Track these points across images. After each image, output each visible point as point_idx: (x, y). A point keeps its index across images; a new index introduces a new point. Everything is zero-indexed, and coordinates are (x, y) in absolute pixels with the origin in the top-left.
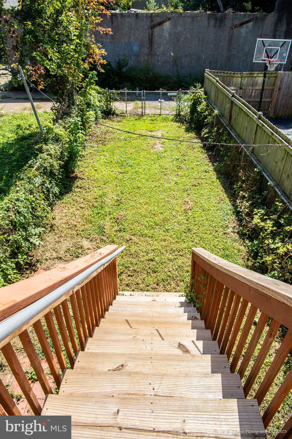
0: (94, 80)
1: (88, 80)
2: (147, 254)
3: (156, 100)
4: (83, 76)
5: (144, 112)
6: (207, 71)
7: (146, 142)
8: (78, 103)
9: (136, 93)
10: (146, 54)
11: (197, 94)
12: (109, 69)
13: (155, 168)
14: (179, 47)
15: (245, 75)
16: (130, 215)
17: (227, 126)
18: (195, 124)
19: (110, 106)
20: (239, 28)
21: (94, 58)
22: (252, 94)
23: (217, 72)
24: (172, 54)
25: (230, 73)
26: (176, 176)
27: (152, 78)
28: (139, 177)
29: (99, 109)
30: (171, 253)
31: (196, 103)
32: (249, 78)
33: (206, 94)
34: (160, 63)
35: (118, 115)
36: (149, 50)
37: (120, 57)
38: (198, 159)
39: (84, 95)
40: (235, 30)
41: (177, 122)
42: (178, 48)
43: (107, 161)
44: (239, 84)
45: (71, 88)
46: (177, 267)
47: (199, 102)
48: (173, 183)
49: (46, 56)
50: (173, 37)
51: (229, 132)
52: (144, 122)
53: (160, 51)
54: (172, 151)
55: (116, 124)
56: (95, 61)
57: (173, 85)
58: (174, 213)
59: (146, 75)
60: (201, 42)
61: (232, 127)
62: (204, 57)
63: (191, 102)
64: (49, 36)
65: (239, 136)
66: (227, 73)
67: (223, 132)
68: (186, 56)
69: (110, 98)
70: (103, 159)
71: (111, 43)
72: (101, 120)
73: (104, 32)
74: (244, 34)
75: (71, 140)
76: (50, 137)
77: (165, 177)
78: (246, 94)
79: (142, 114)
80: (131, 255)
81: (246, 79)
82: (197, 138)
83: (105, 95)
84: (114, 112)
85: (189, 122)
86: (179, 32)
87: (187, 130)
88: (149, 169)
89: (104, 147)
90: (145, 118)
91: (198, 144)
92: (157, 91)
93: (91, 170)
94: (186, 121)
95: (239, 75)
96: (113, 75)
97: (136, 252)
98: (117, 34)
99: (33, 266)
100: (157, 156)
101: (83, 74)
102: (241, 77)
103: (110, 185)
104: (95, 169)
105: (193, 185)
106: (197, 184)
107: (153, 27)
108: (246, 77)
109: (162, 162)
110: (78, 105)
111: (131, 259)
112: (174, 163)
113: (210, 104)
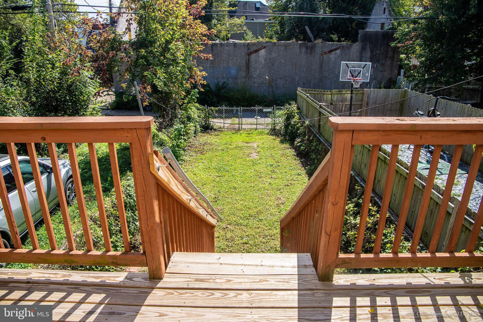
0: (196, 97)
1: (190, 97)
2: (242, 238)
3: (253, 117)
4: (185, 94)
5: (240, 127)
6: (299, 89)
7: (242, 152)
8: (179, 117)
9: (233, 110)
10: (244, 77)
11: (290, 110)
12: (208, 90)
13: (250, 172)
14: (274, 70)
15: (334, 93)
16: (226, 209)
17: (317, 134)
18: (289, 136)
19: (208, 121)
20: (328, 55)
21: (196, 79)
22: (342, 109)
23: (309, 90)
24: (267, 77)
25: (321, 91)
26: (270, 178)
27: (249, 98)
28: (236, 179)
29: (197, 123)
30: (264, 238)
31: (289, 117)
32: (338, 95)
33: (298, 108)
34: (256, 85)
35: (216, 130)
36: (246, 74)
37: (219, 80)
38: (291, 165)
39: (186, 110)
40: (324, 56)
41: (272, 135)
42: (273, 72)
43: (205, 167)
44: (329, 100)
45: (175, 103)
46: (269, 248)
47: (293, 116)
48: (267, 184)
49: (156, 75)
50: (268, 62)
51: (318, 138)
52: (241, 135)
53: (256, 74)
54: (266, 158)
55: (214, 137)
56: (196, 82)
57: (269, 103)
58: (267, 207)
59: (243, 95)
60: (294, 66)
61: (321, 134)
62: (298, 79)
63: (285, 116)
64: (159, 60)
65: (327, 140)
66: (318, 91)
67: (313, 139)
68: (281, 78)
69: (209, 114)
70: (201, 166)
71: (210, 67)
72: (200, 134)
73: (206, 58)
74: (333, 59)
75: (173, 145)
76: (155, 142)
77: (260, 179)
78: (337, 109)
79: (239, 129)
80: (227, 240)
81: (336, 95)
82: (291, 148)
83: (204, 111)
84: (212, 127)
85: (284, 135)
86: (274, 58)
87: (282, 142)
88: (245, 173)
89: (202, 156)
90: (242, 132)
91: (291, 152)
92: (253, 108)
93: (190, 174)
94: (280, 134)
95: (329, 93)
96: (212, 96)
97: (231, 237)
98: (217, 60)
99: (136, 248)
100: (252, 163)
101: (186, 93)
102: (331, 94)
103: (208, 186)
104: (194, 173)
105: (286, 185)
106: (289, 185)
107: (249, 54)
108: (335, 94)
109: (257, 168)
110: (180, 118)
111: (227, 243)
112: (269, 168)
113: (302, 117)
